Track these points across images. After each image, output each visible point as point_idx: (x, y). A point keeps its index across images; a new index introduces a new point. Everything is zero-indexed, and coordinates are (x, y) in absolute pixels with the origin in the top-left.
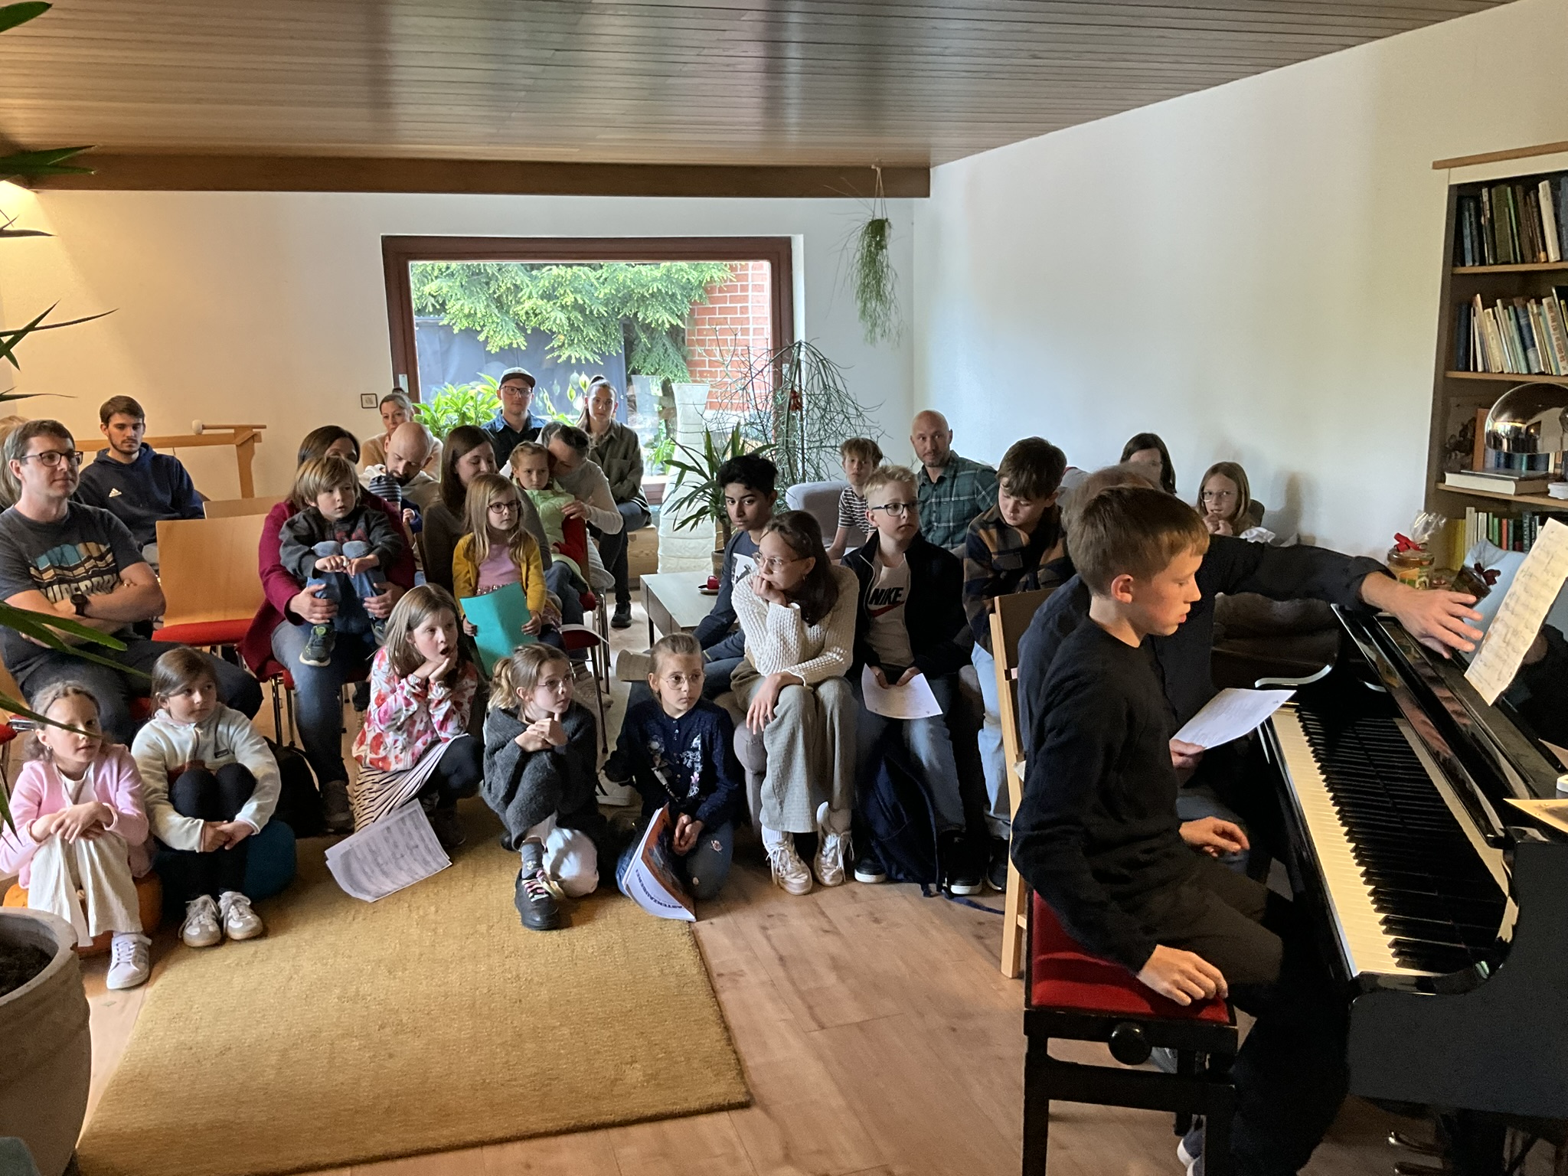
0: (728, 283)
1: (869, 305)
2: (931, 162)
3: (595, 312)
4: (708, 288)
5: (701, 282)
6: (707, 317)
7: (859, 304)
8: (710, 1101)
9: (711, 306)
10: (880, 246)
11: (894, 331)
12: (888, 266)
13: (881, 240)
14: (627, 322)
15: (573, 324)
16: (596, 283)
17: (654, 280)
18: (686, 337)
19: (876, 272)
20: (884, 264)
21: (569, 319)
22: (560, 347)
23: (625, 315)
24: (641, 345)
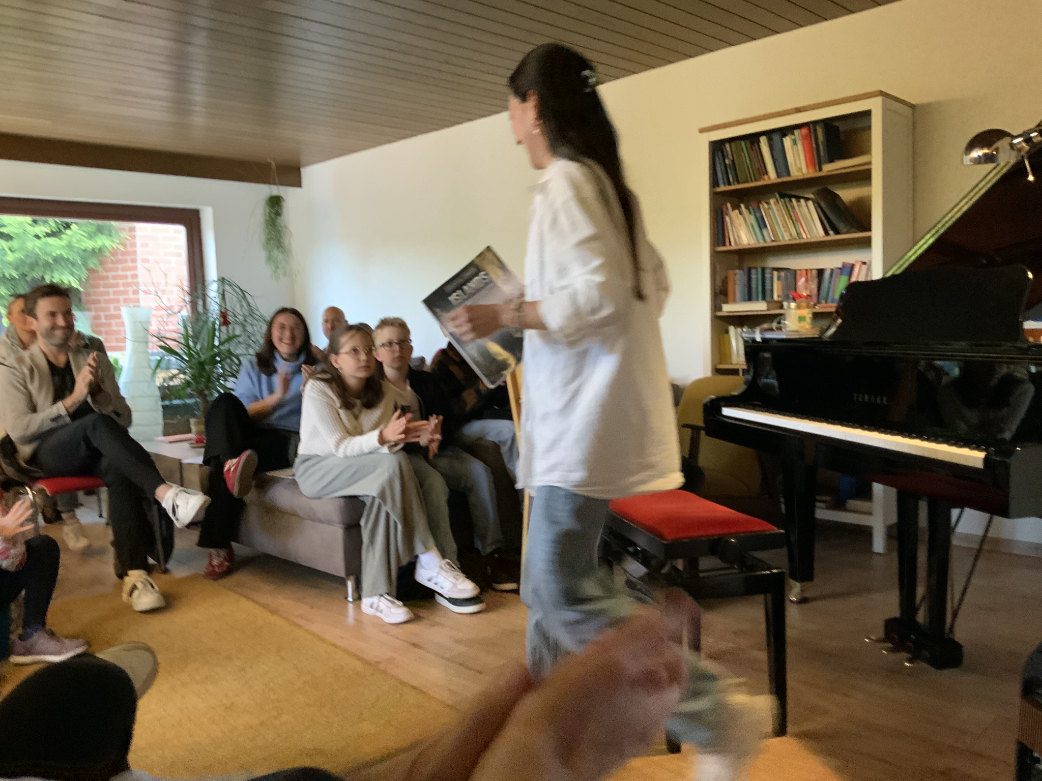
1: (272, 254)
2: (302, 164)
7: (265, 253)
10: (278, 214)
13: (278, 210)
19: (276, 231)
20: (282, 225)
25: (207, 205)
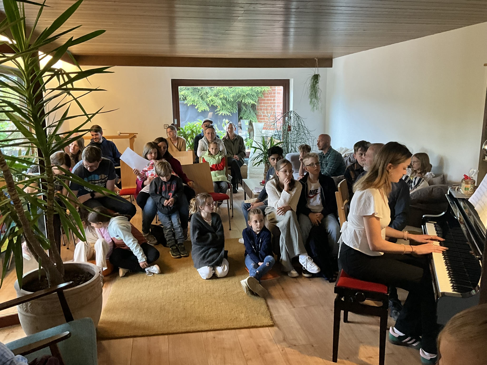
0: (270, 92)
1: (312, 100)
2: (333, 57)
3: (230, 100)
4: (263, 93)
5: (261, 91)
6: (263, 102)
7: (310, 100)
8: (263, 324)
9: (264, 99)
10: (317, 83)
11: (320, 108)
13: (317, 81)
14: (239, 103)
15: (223, 104)
17: (248, 90)
18: (256, 108)
19: (315, 90)
20: (318, 88)
21: (222, 102)
22: (219, 111)
23: (238, 101)
24: (243, 110)
25: (292, 78)
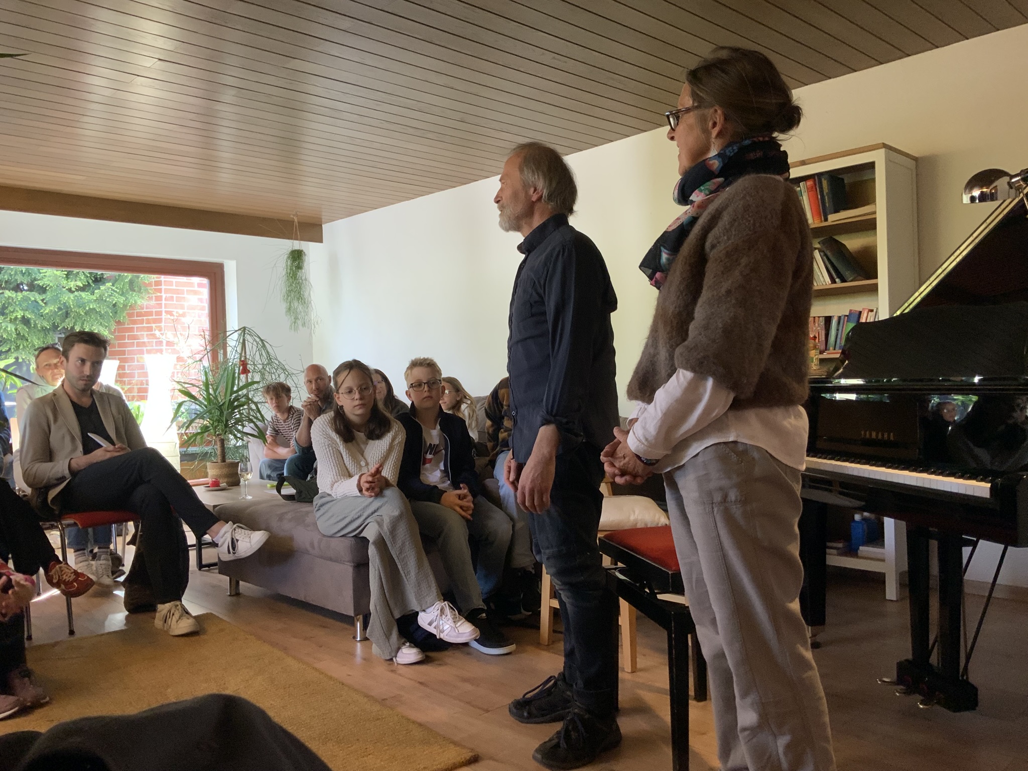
1: (292, 305)
2: (323, 220)
3: (39, 326)
6: (127, 334)
7: (286, 304)
9: (132, 326)
10: (299, 267)
12: (306, 279)
13: (299, 263)
15: (20, 333)
16: (40, 302)
17: (90, 302)
19: (297, 283)
20: (303, 278)
21: (16, 330)
22: (7, 352)
23: (64, 327)
25: (231, 258)
